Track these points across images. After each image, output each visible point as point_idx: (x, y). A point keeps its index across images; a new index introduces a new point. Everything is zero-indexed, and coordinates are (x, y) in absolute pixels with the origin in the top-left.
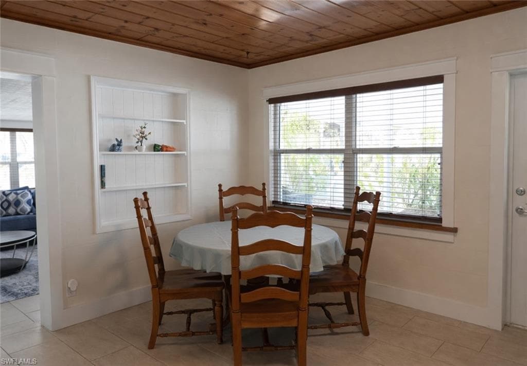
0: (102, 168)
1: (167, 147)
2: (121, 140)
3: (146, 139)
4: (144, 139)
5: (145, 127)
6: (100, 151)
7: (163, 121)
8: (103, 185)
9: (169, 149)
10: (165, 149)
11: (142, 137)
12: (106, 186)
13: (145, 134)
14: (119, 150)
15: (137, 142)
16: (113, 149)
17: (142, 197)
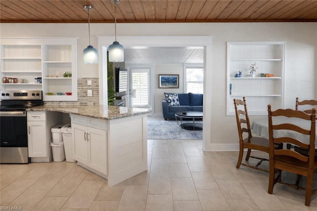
0: (231, 85)
1: (268, 74)
2: (241, 72)
3: (255, 71)
4: (254, 71)
5: (255, 65)
6: (230, 77)
7: (267, 61)
8: (230, 93)
9: (269, 76)
10: (267, 76)
11: (253, 70)
12: (232, 94)
13: (255, 68)
14: (239, 77)
15: (251, 73)
16: (236, 76)
17: (242, 100)
